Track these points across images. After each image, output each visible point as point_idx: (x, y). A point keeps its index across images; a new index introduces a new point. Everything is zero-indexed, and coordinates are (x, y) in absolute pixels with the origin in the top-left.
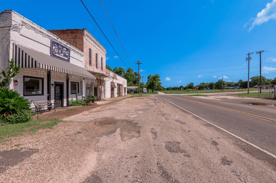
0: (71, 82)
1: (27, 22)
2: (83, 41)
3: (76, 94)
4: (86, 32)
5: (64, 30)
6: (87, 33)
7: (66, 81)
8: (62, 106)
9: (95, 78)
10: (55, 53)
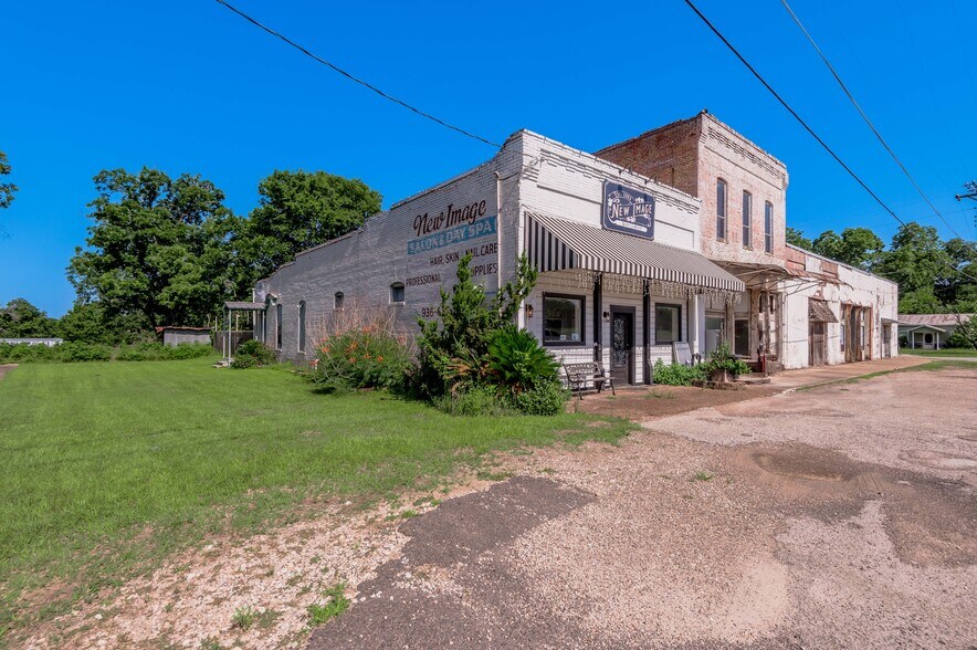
0: (657, 304)
1: (551, 149)
2: (696, 158)
3: (671, 343)
4: (707, 123)
5: (635, 141)
6: (713, 125)
7: (642, 302)
8: (631, 380)
9: (742, 286)
10: (614, 219)
